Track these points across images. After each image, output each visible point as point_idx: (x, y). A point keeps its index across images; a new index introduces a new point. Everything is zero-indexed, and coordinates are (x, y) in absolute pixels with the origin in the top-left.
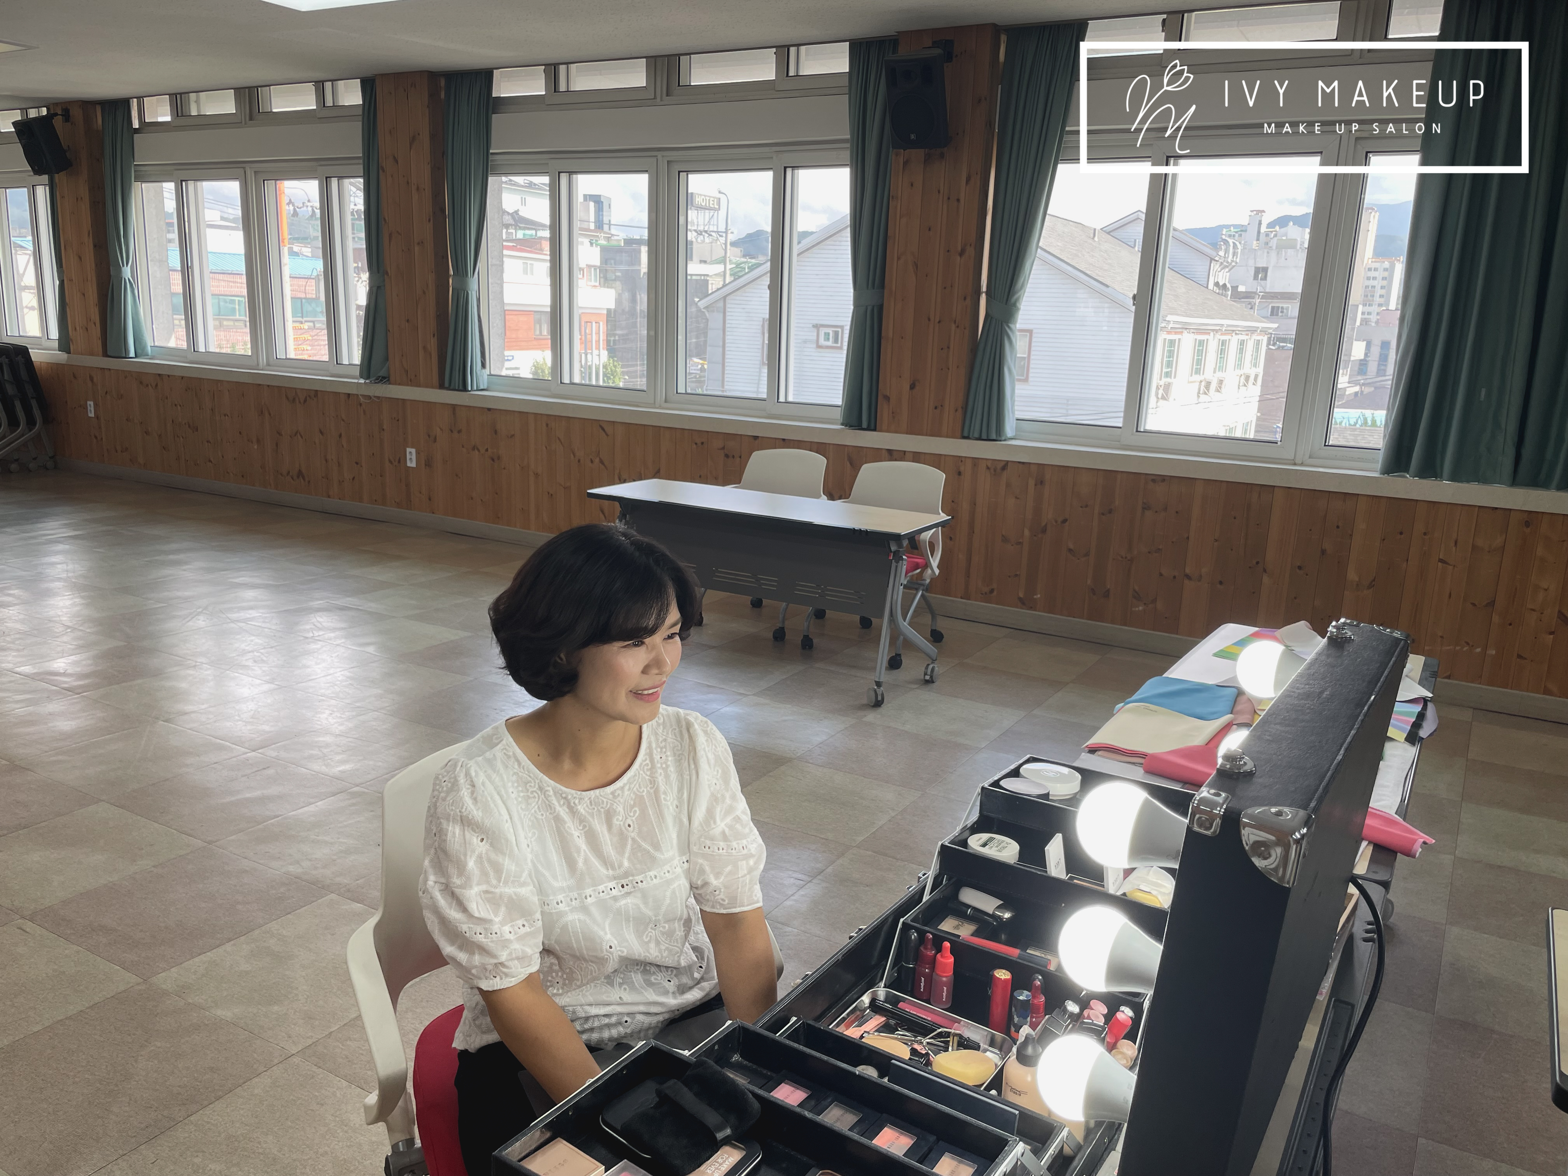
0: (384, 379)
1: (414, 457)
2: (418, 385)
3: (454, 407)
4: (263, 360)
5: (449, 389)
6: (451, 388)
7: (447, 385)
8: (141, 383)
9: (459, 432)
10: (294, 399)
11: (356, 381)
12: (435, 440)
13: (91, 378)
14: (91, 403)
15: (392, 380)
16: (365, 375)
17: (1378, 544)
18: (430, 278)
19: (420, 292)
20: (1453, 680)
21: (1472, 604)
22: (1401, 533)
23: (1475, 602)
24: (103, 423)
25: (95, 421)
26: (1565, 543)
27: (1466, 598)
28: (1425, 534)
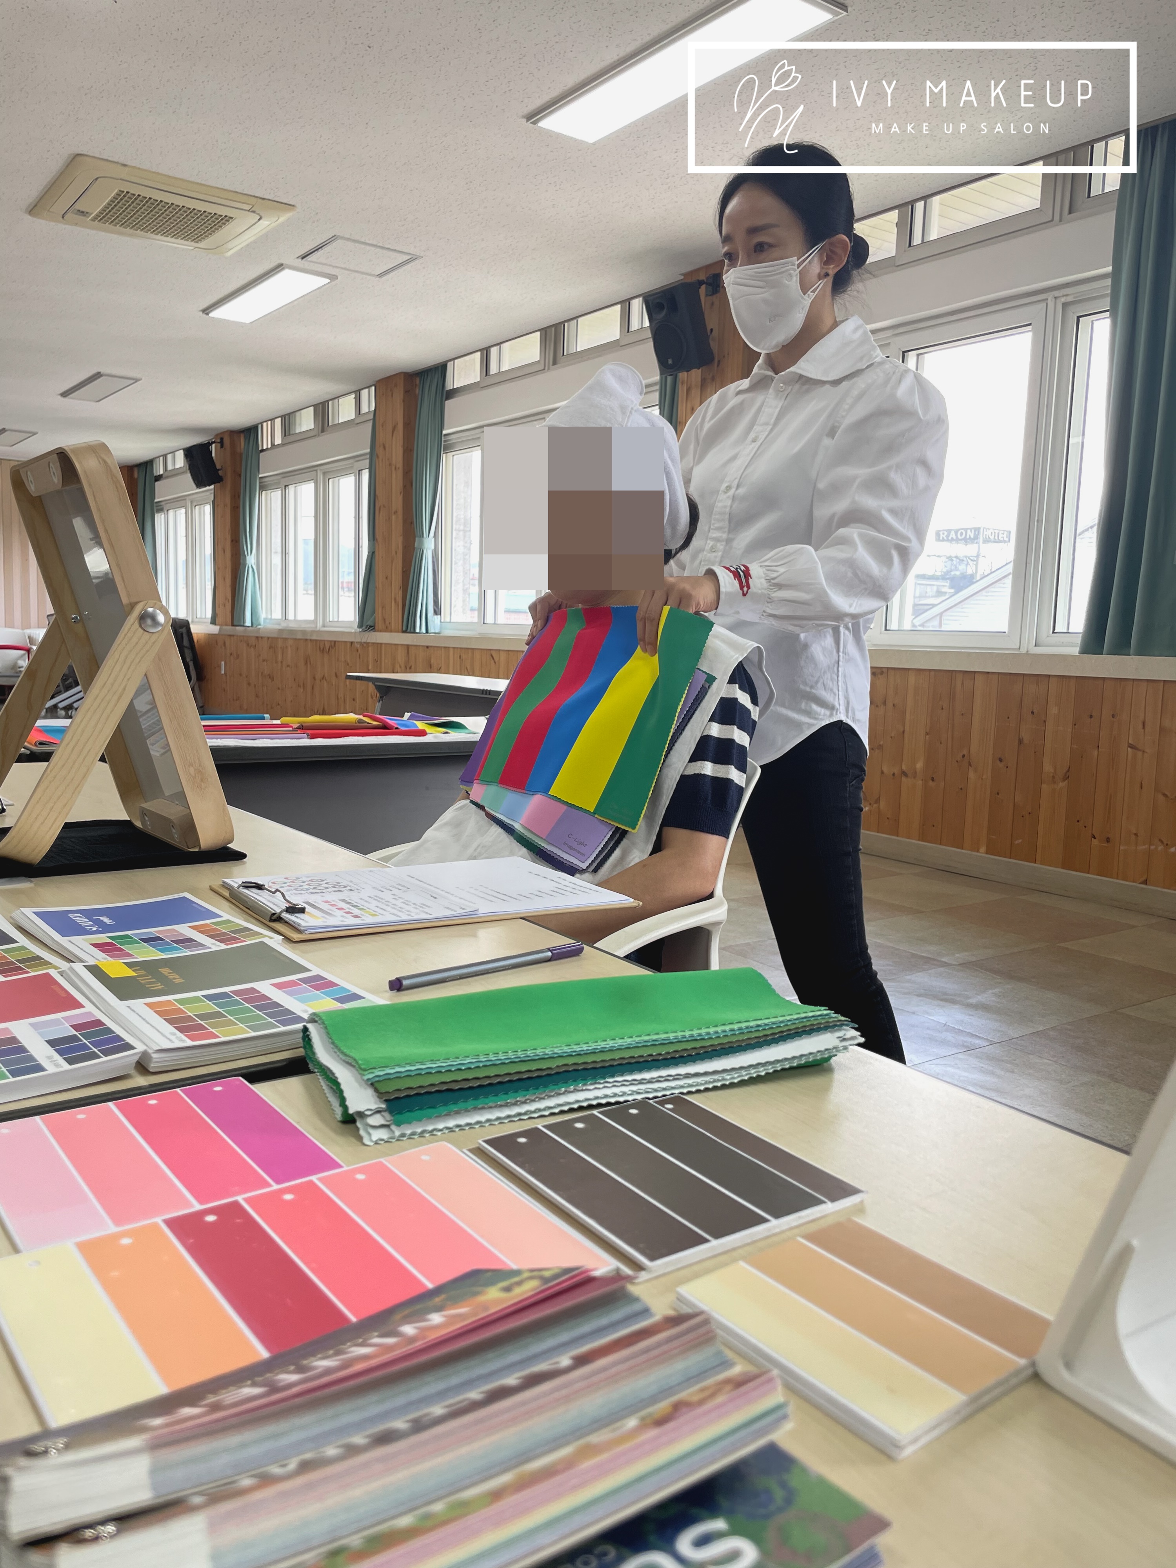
0: (372, 628)
2: (391, 631)
3: (408, 646)
4: (320, 622)
5: (405, 632)
6: (408, 630)
7: (404, 630)
8: (249, 644)
11: (355, 630)
13: (225, 643)
14: (223, 663)
15: (376, 628)
16: (360, 625)
17: (1070, 730)
18: (400, 540)
19: (394, 553)
20: (1149, 885)
21: (1165, 795)
22: (1091, 717)
23: (1168, 793)
24: (228, 678)
25: (224, 677)
27: (1157, 789)
28: (1114, 716)
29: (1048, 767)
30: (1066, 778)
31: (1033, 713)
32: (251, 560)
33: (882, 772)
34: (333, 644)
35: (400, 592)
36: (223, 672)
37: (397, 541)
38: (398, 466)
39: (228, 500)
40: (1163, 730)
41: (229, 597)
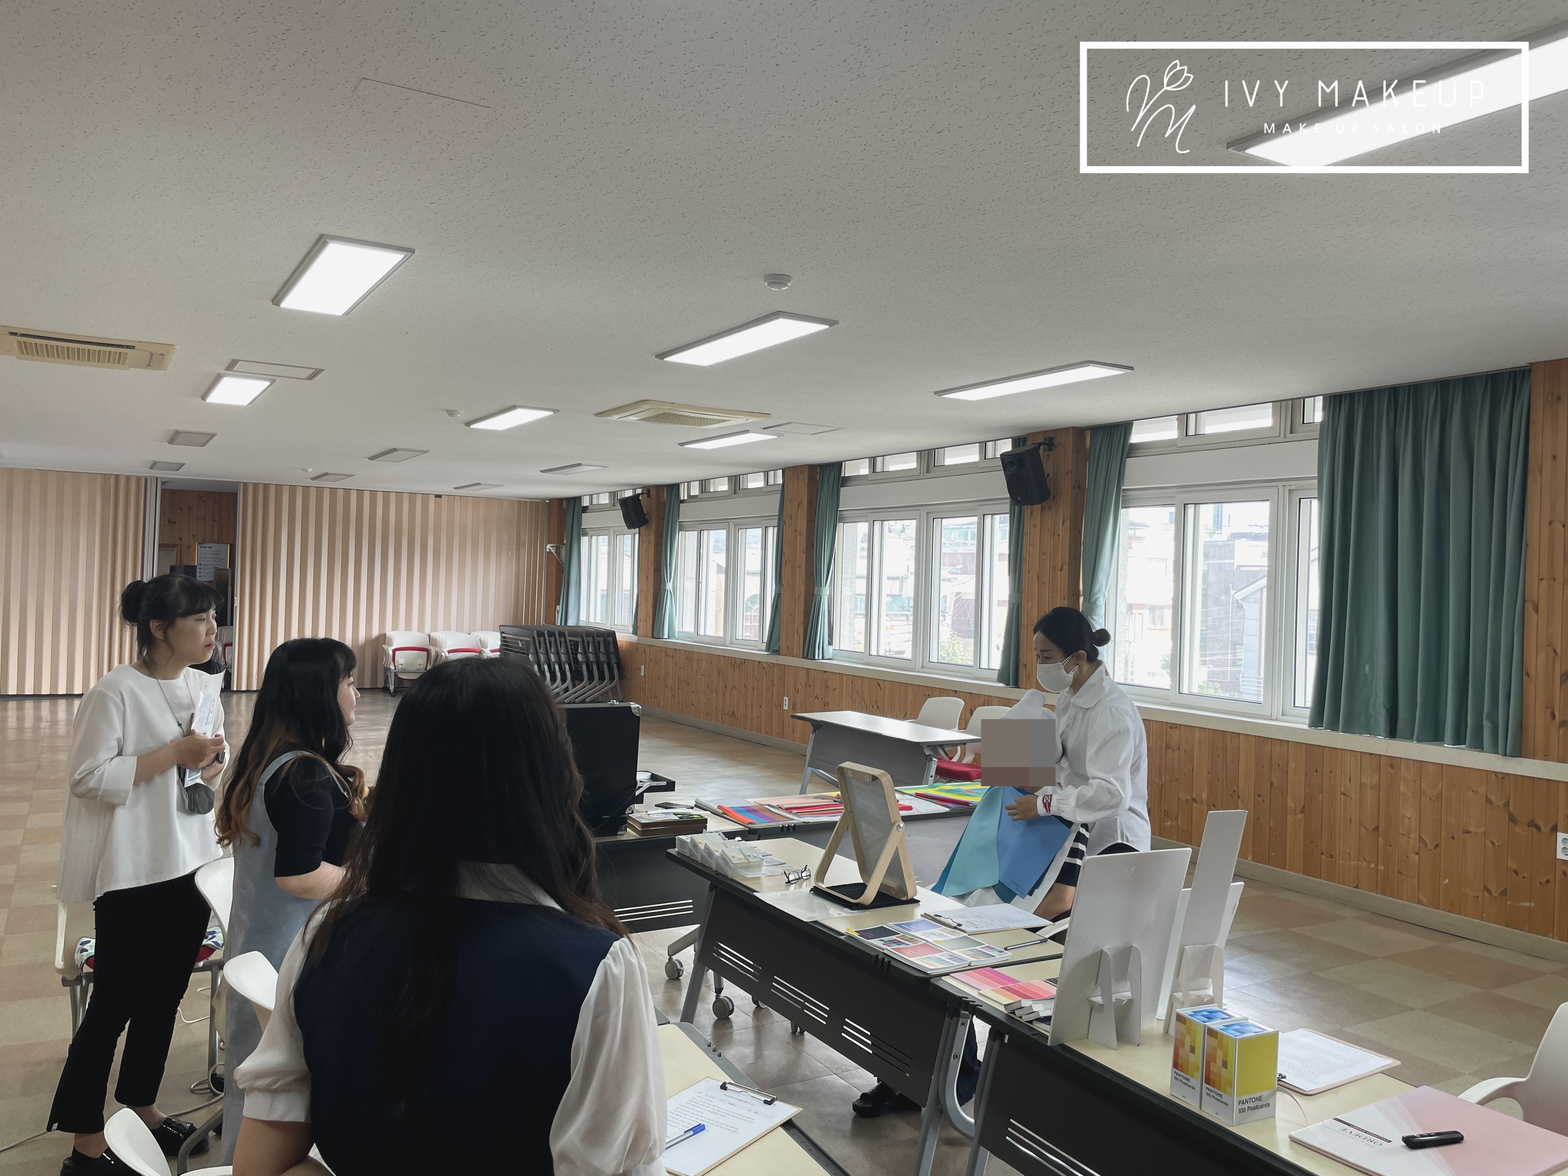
0: (777, 652)
1: (787, 703)
2: (793, 657)
3: (808, 669)
4: (728, 642)
5: (806, 658)
6: (809, 657)
7: (805, 656)
8: (667, 654)
9: (810, 686)
10: (734, 666)
11: (763, 653)
12: (798, 693)
13: (645, 651)
14: (643, 667)
15: (781, 652)
16: (768, 649)
17: (1303, 779)
18: (803, 587)
19: (797, 596)
20: (1360, 889)
21: (1365, 828)
22: (1317, 771)
23: (1367, 827)
24: (647, 679)
25: (643, 678)
26: (1417, 782)
27: (1361, 824)
28: (1331, 772)
29: (1290, 803)
30: (1302, 812)
31: (1279, 765)
32: (669, 586)
33: (1179, 798)
34: (743, 662)
35: (802, 627)
36: (642, 674)
37: (801, 588)
38: (802, 532)
39: (652, 538)
40: (1362, 785)
41: (651, 614)
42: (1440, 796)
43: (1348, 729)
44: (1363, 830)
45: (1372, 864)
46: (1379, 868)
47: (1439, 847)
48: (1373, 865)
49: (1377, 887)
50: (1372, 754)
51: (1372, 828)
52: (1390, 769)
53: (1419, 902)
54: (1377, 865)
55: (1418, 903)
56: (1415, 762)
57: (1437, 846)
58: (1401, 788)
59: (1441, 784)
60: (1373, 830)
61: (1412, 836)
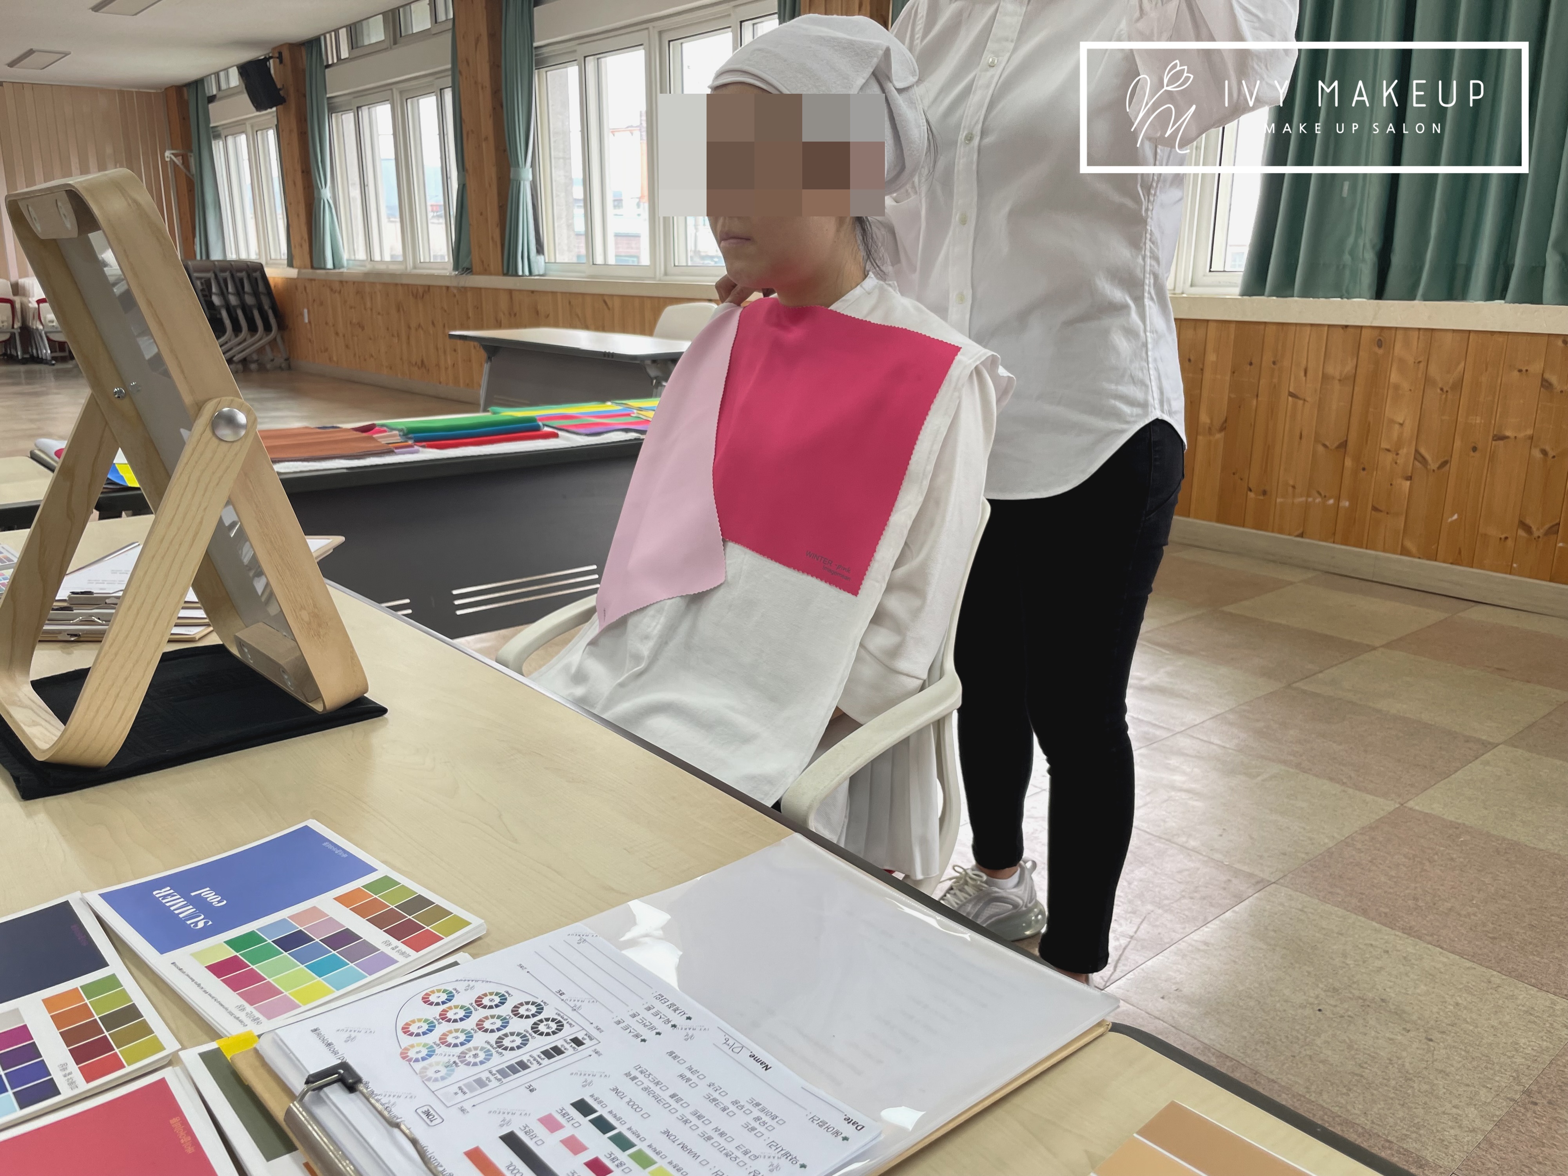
2: (491, 275)
3: (512, 289)
5: (507, 274)
6: (510, 273)
10: (416, 295)
11: (450, 273)
13: (305, 289)
14: (306, 311)
15: (474, 270)
16: (455, 267)
18: (493, 171)
19: (487, 185)
20: (1305, 538)
21: (1325, 446)
22: (1251, 364)
23: (1328, 443)
24: (313, 326)
25: (308, 327)
26: (1422, 365)
27: (1317, 440)
28: (1274, 363)
29: (1205, 418)
30: (1222, 429)
31: (1190, 360)
32: (326, 194)
34: (426, 289)
35: (498, 230)
36: (306, 321)
37: (490, 172)
38: (484, 85)
39: (293, 123)
40: (1326, 378)
41: (306, 236)
42: (1458, 385)
43: (1308, 292)
44: (1320, 448)
45: (1330, 498)
46: (1341, 504)
47: (1448, 465)
48: (1331, 501)
49: (1334, 534)
50: (1347, 326)
51: (1337, 444)
52: (1376, 349)
53: (1405, 552)
54: (1338, 499)
55: (1401, 554)
56: (1421, 332)
57: (1445, 463)
58: (1393, 376)
59: (1462, 364)
60: (1339, 447)
61: (1403, 451)
